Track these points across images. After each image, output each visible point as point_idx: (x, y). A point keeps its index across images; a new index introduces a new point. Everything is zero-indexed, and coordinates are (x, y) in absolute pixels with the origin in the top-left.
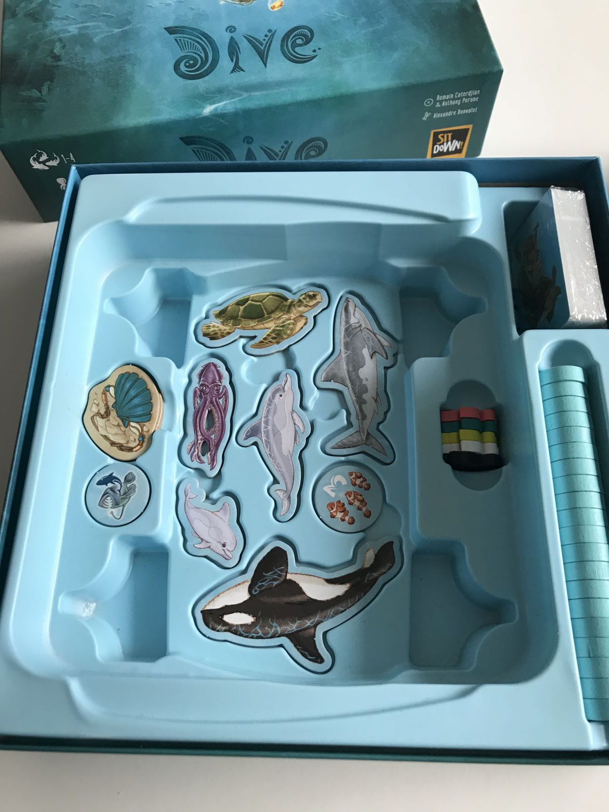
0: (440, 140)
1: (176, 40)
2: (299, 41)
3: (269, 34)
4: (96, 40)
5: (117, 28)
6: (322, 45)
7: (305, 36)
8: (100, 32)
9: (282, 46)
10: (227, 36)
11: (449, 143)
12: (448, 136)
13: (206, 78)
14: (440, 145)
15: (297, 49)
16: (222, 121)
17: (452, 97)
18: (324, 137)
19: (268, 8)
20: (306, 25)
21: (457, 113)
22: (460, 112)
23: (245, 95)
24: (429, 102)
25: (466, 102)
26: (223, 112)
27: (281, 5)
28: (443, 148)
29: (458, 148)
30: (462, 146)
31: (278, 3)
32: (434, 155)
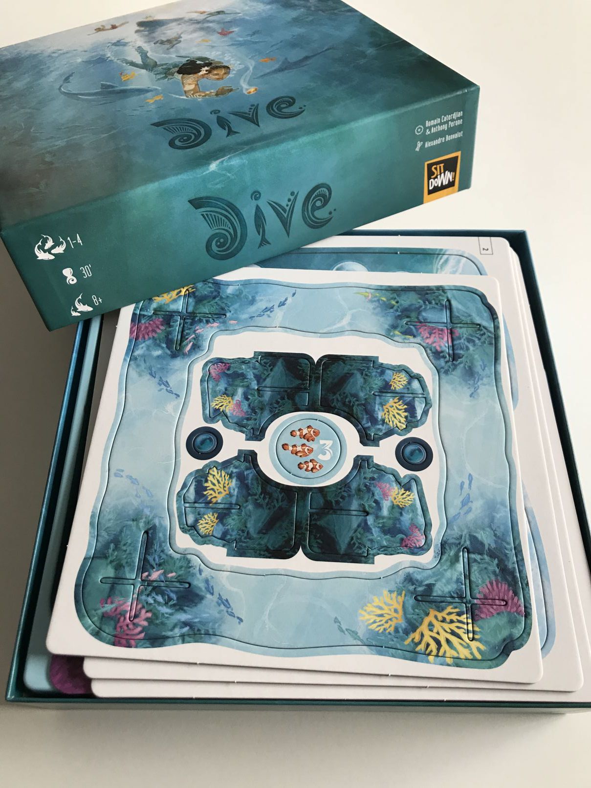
0: (433, 173)
1: (165, 129)
2: (283, 106)
3: (253, 108)
5: (105, 134)
6: (306, 103)
7: (287, 101)
9: (268, 110)
10: (213, 116)
11: (443, 175)
12: (440, 167)
14: (434, 179)
15: (283, 110)
16: (229, 175)
17: (439, 122)
18: (328, 183)
19: (244, 94)
20: (286, 95)
21: (445, 140)
22: (448, 138)
23: (246, 148)
24: (419, 130)
25: (452, 126)
26: (229, 164)
27: (256, 90)
28: (437, 182)
29: (451, 181)
30: (454, 178)
31: (252, 90)
32: (430, 192)
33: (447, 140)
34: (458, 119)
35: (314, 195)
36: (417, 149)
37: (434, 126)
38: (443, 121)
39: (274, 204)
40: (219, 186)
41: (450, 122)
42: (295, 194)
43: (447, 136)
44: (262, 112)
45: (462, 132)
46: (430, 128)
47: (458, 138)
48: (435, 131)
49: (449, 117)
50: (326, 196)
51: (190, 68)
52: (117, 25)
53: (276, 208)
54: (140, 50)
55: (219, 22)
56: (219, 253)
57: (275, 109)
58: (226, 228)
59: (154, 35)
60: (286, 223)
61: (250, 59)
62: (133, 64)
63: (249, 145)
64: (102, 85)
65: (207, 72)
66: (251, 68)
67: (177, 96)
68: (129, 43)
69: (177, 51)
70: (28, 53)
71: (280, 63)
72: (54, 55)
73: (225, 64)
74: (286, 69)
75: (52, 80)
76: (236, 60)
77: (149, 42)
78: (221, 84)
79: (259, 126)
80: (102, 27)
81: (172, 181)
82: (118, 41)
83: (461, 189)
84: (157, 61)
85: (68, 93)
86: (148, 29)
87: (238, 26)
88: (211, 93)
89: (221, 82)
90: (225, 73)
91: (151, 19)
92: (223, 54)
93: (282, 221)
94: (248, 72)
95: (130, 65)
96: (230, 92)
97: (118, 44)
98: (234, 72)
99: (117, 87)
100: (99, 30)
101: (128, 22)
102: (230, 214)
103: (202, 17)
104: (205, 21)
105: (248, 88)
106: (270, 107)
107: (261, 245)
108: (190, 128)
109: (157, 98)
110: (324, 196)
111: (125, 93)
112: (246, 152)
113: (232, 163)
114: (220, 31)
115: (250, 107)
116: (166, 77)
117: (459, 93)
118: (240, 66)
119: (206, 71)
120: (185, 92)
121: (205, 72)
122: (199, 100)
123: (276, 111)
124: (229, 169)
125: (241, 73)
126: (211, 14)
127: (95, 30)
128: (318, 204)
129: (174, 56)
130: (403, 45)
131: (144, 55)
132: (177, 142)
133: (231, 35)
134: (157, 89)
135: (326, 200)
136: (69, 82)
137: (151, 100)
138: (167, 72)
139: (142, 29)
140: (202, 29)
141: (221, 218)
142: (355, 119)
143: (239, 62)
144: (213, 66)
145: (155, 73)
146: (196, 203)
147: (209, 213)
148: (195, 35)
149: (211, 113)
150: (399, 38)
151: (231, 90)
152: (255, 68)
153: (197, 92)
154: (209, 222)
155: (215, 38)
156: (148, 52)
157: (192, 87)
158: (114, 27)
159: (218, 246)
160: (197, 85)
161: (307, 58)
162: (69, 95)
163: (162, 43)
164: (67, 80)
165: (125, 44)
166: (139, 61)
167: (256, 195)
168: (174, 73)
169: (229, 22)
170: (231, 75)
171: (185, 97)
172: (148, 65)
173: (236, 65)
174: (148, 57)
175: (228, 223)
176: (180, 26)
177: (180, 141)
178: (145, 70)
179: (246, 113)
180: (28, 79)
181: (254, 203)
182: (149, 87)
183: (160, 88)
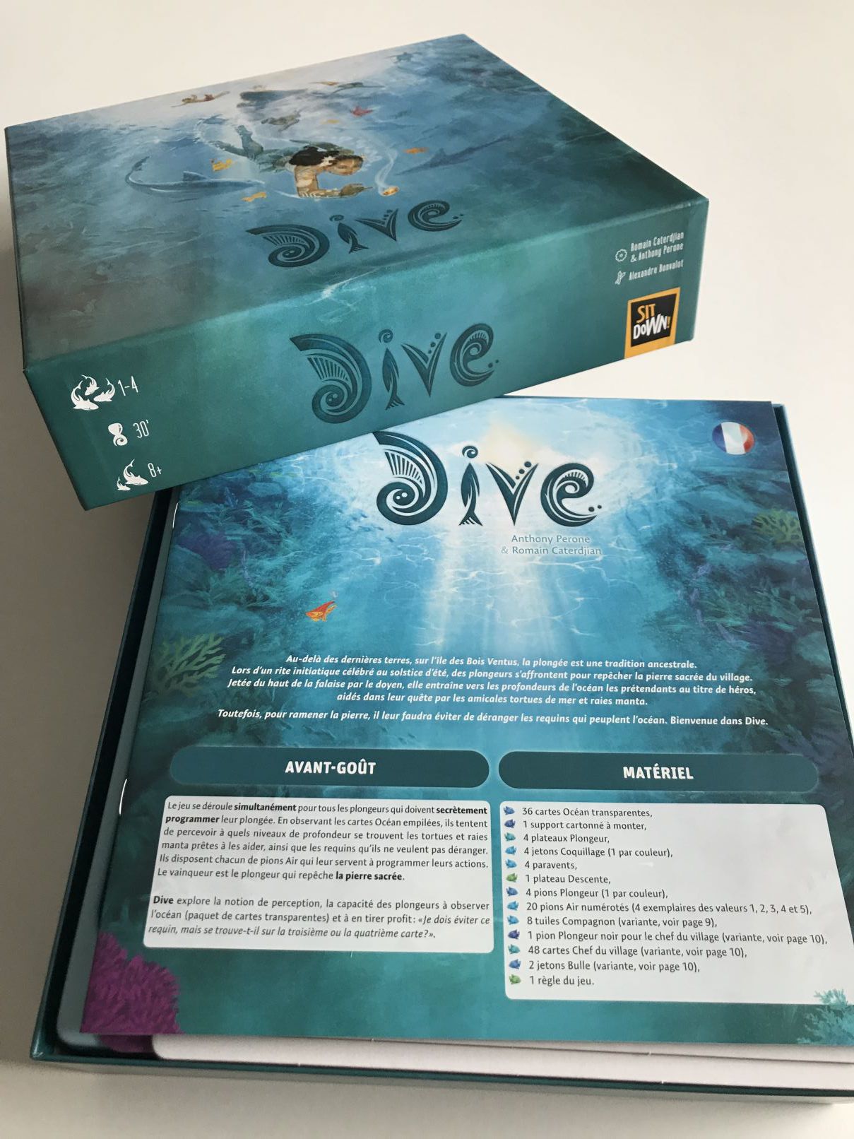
0: (640, 317)
1: (265, 238)
2: (432, 214)
3: (390, 214)
5: (182, 241)
6: (464, 212)
7: (438, 208)
9: (411, 221)
10: (334, 225)
11: (653, 319)
12: (650, 308)
14: (641, 324)
15: (431, 220)
16: (349, 305)
17: (650, 245)
18: (489, 323)
19: (379, 195)
20: (436, 199)
21: (658, 270)
22: (662, 268)
23: (376, 269)
24: (621, 255)
25: (668, 252)
26: (350, 290)
27: (396, 190)
28: (646, 329)
29: (665, 328)
30: (670, 324)
31: (391, 190)
32: (634, 343)
33: (660, 271)
34: (677, 242)
35: (468, 340)
36: (618, 282)
37: (643, 251)
38: (655, 244)
39: (410, 349)
40: (334, 321)
41: (665, 247)
42: (442, 335)
43: (661, 265)
44: (402, 221)
45: (682, 261)
46: (637, 253)
47: (677, 269)
48: (643, 258)
49: (665, 239)
50: (485, 341)
51: (308, 157)
52: (213, 96)
53: (412, 353)
54: (242, 131)
55: (352, 97)
56: (331, 413)
57: (420, 217)
58: (342, 379)
59: (264, 111)
60: (427, 377)
61: (391, 148)
62: (230, 149)
63: (381, 265)
64: (185, 175)
65: (331, 164)
66: (392, 161)
67: (287, 195)
68: (228, 120)
69: (292, 134)
70: (88, 127)
71: (433, 156)
72: (123, 132)
73: (355, 154)
74: (440, 163)
75: (117, 166)
76: (372, 149)
77: (255, 120)
78: (348, 181)
79: (395, 240)
80: (192, 98)
81: (269, 309)
82: (213, 118)
83: (678, 341)
84: (263, 145)
85: (138, 185)
86: (255, 102)
87: (378, 103)
88: (333, 191)
89: (349, 176)
90: (355, 166)
91: (260, 90)
92: (355, 140)
93: (421, 374)
94: (387, 167)
95: (226, 150)
96: (360, 191)
97: (214, 121)
98: (368, 165)
99: (204, 178)
100: (188, 101)
101: (228, 93)
102: (348, 359)
103: (332, 89)
104: (334, 95)
105: (384, 188)
106: (413, 214)
107: (390, 405)
108: (299, 238)
109: (260, 196)
110: (482, 341)
111: (215, 187)
112: (374, 275)
113: (354, 289)
114: (354, 109)
115: (386, 213)
116: (274, 168)
117: (680, 207)
118: (378, 157)
119: (330, 162)
120: (298, 189)
121: (327, 163)
122: (317, 200)
123: (422, 220)
124: (350, 298)
125: (377, 167)
126: (344, 87)
127: (183, 100)
128: (474, 352)
129: (287, 140)
130: (607, 139)
131: (246, 136)
132: (280, 257)
133: (367, 116)
134: (258, 184)
135: (485, 349)
136: (140, 170)
137: (250, 199)
138: (276, 162)
139: (247, 102)
140: (329, 106)
141: (335, 365)
142: (530, 236)
143: (375, 152)
144: (339, 156)
145: (261, 161)
146: (302, 342)
147: (318, 357)
148: (318, 113)
149: (331, 219)
150: (600, 129)
151: (361, 189)
152: (397, 161)
153: (314, 190)
154: (318, 369)
155: (346, 118)
156: (251, 134)
157: (309, 182)
158: (209, 98)
159: (330, 404)
160: (315, 180)
161: (471, 150)
162: (138, 186)
163: (273, 122)
164: (138, 166)
165: (222, 122)
166: (239, 144)
167: (386, 335)
168: (286, 162)
169: (367, 98)
170: (363, 169)
171: (296, 196)
172: (251, 150)
173: (371, 156)
174: (252, 141)
175: (345, 372)
176: (300, 100)
177: (284, 255)
178: (246, 158)
179: (379, 222)
180: (85, 163)
181: (383, 346)
182: (249, 181)
183: (263, 183)
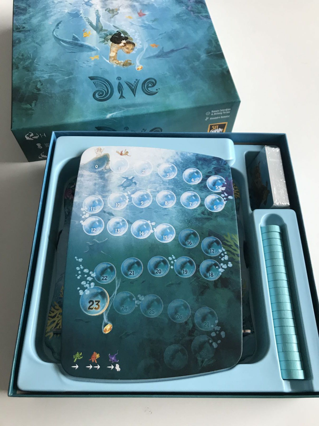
1: (94, 83)
2: (150, 85)
3: (136, 81)
4: (57, 81)
5: (67, 77)
6: (160, 87)
7: (153, 83)
8: (59, 78)
9: (142, 87)
10: (117, 82)
11: (217, 129)
12: (216, 126)
13: (108, 101)
14: (213, 130)
15: (149, 89)
17: (218, 111)
22: (222, 117)
24: (208, 113)
25: (224, 113)
27: (142, 68)
29: (221, 131)
30: (223, 131)
31: (140, 67)
34: (228, 111)
36: (206, 120)
37: (216, 113)
46: (213, 113)
47: (227, 118)
49: (224, 110)
51: (117, 38)
54: (97, 14)
57: (145, 86)
59: (107, 2)
62: (91, 24)
64: (73, 37)
67: (105, 59)
73: (133, 41)
74: (161, 56)
90: (132, 49)
95: (90, 25)
96: (130, 65)
99: (79, 41)
105: (138, 66)
106: (144, 83)
108: (105, 87)
109: (96, 57)
114: (139, 12)
115: (135, 81)
116: (104, 41)
121: (123, 44)
131: (98, 18)
134: (97, 50)
137: (93, 58)
138: (106, 38)
144: (128, 41)
145: (100, 36)
149: (117, 79)
153: (115, 60)
157: (114, 54)
160: (116, 53)
161: (172, 51)
162: (56, 38)
164: (58, 25)
167: (127, 128)
168: (109, 40)
171: (108, 61)
172: (98, 29)
174: (99, 21)
177: (98, 94)
179: (132, 85)
182: (94, 47)
183: (99, 50)
